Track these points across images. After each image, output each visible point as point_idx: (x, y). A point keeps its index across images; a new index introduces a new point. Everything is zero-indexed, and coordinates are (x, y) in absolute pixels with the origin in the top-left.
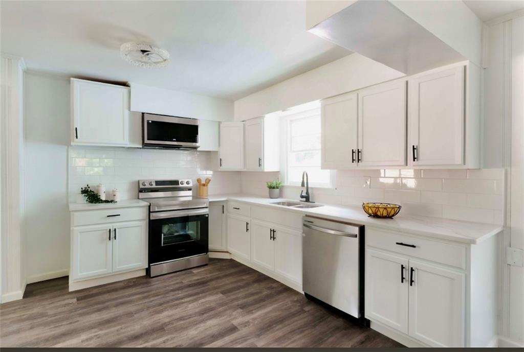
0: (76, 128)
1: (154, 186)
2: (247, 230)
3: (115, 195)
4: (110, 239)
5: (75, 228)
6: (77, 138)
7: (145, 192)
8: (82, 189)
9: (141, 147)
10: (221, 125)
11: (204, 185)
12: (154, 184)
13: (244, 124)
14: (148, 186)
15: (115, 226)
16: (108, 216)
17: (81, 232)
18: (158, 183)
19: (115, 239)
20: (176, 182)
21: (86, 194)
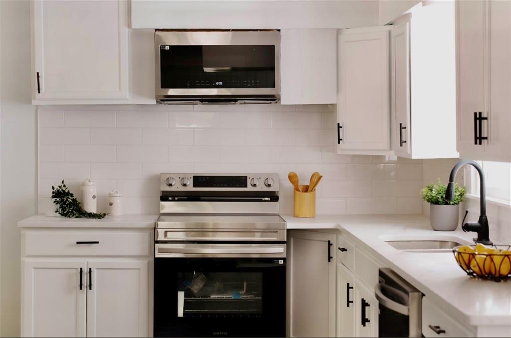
0: (38, 73)
1: (190, 188)
2: (349, 302)
3: (111, 204)
4: (81, 288)
5: (28, 260)
6: (39, 92)
7: (173, 200)
8: (53, 188)
9: (154, 102)
10: (342, 38)
11: (306, 189)
12: (190, 183)
13: (390, 33)
14: (177, 187)
15: (93, 263)
16: (78, 243)
17: (35, 268)
18: (199, 181)
19: (90, 289)
20: (241, 181)
21: (58, 200)
